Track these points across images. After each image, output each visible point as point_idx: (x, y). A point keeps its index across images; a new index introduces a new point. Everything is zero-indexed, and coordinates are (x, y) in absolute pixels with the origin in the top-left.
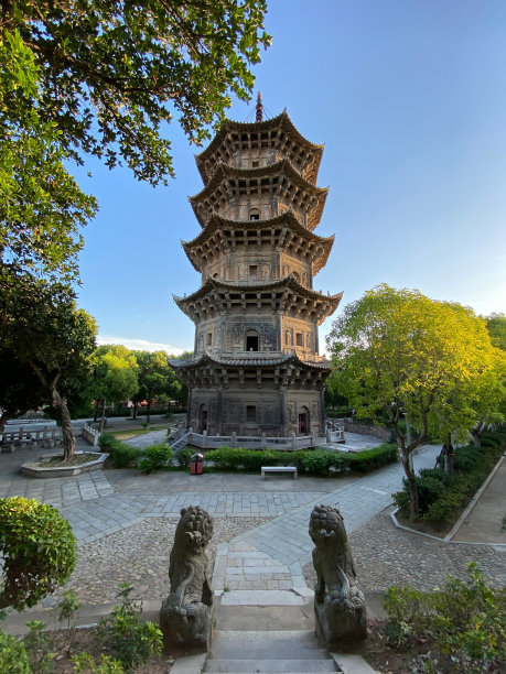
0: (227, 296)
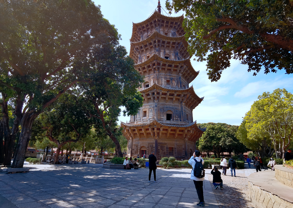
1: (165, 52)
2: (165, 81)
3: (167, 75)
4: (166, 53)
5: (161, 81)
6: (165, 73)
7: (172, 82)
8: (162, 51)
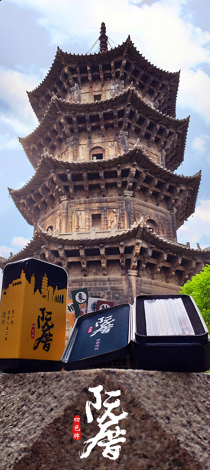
0: (61, 253)
1: (90, 143)
2: (87, 217)
3: (91, 200)
4: (95, 146)
5: (76, 218)
6: (87, 198)
7: (106, 218)
8: (82, 143)
